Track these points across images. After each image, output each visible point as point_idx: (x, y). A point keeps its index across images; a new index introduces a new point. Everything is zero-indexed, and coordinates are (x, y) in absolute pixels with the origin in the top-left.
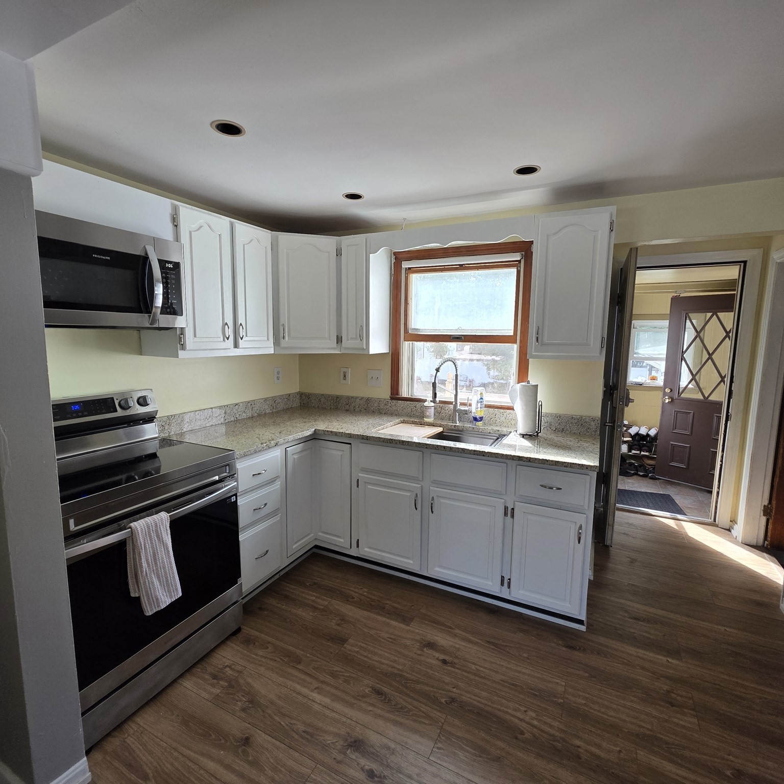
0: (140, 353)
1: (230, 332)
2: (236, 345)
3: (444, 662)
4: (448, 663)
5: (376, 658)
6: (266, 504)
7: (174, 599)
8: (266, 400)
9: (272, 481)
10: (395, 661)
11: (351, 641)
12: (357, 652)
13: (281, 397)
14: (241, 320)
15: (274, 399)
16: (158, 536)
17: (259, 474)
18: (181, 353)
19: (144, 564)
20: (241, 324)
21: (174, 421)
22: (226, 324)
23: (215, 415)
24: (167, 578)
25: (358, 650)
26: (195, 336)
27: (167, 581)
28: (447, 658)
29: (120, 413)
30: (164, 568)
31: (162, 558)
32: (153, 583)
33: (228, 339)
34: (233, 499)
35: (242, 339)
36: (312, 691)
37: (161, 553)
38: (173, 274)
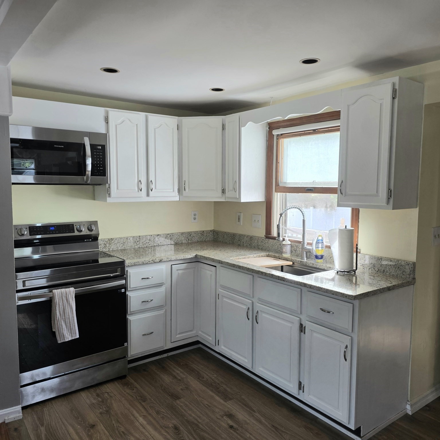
0: (94, 199)
1: (143, 186)
2: (148, 195)
3: (231, 427)
4: (234, 428)
5: (190, 412)
6: (152, 300)
7: (73, 338)
8: (182, 234)
9: (160, 285)
10: (200, 417)
11: (182, 400)
12: (181, 406)
13: (196, 232)
14: (152, 178)
15: (190, 234)
16: (67, 300)
17: (147, 278)
18: (109, 200)
19: (58, 314)
20: (151, 181)
21: (112, 242)
22: (140, 181)
23: (142, 241)
24: (70, 325)
25: (182, 405)
26: (118, 189)
27: (70, 327)
28: (235, 425)
29: (76, 233)
30: (69, 319)
31: (68, 313)
32: (62, 325)
33: (141, 190)
34: (123, 290)
35: (152, 190)
36: (141, 416)
37: (68, 310)
38: (101, 152)
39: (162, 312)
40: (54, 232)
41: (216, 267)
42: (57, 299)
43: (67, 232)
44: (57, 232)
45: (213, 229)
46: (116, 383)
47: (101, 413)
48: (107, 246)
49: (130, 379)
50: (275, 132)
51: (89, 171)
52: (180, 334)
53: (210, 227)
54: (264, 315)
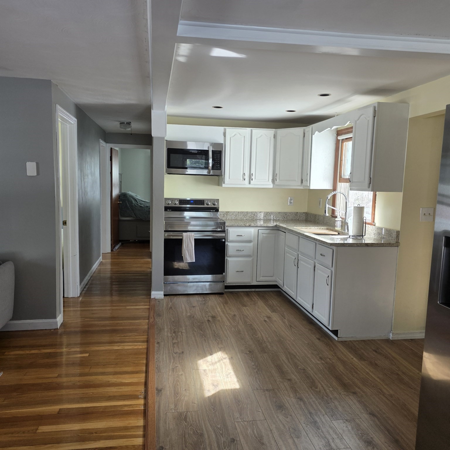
0: (219, 186)
1: (247, 177)
2: (250, 183)
3: (265, 321)
5: (247, 312)
6: (243, 250)
7: (192, 261)
8: (280, 213)
9: (250, 242)
10: (251, 315)
11: (247, 307)
12: (244, 309)
13: (290, 213)
14: (253, 171)
15: (286, 213)
16: (190, 239)
17: (241, 235)
18: (224, 185)
19: (184, 246)
20: (252, 174)
21: (228, 214)
22: (244, 174)
23: (249, 215)
26: (229, 179)
27: (191, 255)
28: (268, 321)
29: (205, 206)
30: (190, 250)
31: (190, 247)
32: (186, 253)
33: (245, 180)
34: (224, 240)
35: (252, 180)
36: (220, 308)
37: (190, 245)
38: (219, 155)
39: (250, 259)
40: (193, 204)
41: (285, 233)
42: (184, 239)
43: (200, 204)
44: (194, 204)
45: (307, 211)
46: (216, 295)
47: (200, 304)
48: (225, 216)
49: (225, 295)
50: (340, 138)
51: (210, 167)
52: (263, 277)
53: (305, 210)
54: (302, 262)
